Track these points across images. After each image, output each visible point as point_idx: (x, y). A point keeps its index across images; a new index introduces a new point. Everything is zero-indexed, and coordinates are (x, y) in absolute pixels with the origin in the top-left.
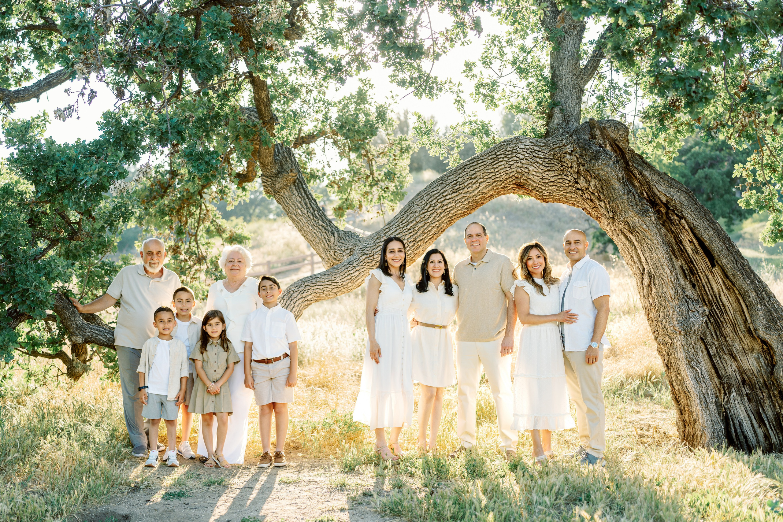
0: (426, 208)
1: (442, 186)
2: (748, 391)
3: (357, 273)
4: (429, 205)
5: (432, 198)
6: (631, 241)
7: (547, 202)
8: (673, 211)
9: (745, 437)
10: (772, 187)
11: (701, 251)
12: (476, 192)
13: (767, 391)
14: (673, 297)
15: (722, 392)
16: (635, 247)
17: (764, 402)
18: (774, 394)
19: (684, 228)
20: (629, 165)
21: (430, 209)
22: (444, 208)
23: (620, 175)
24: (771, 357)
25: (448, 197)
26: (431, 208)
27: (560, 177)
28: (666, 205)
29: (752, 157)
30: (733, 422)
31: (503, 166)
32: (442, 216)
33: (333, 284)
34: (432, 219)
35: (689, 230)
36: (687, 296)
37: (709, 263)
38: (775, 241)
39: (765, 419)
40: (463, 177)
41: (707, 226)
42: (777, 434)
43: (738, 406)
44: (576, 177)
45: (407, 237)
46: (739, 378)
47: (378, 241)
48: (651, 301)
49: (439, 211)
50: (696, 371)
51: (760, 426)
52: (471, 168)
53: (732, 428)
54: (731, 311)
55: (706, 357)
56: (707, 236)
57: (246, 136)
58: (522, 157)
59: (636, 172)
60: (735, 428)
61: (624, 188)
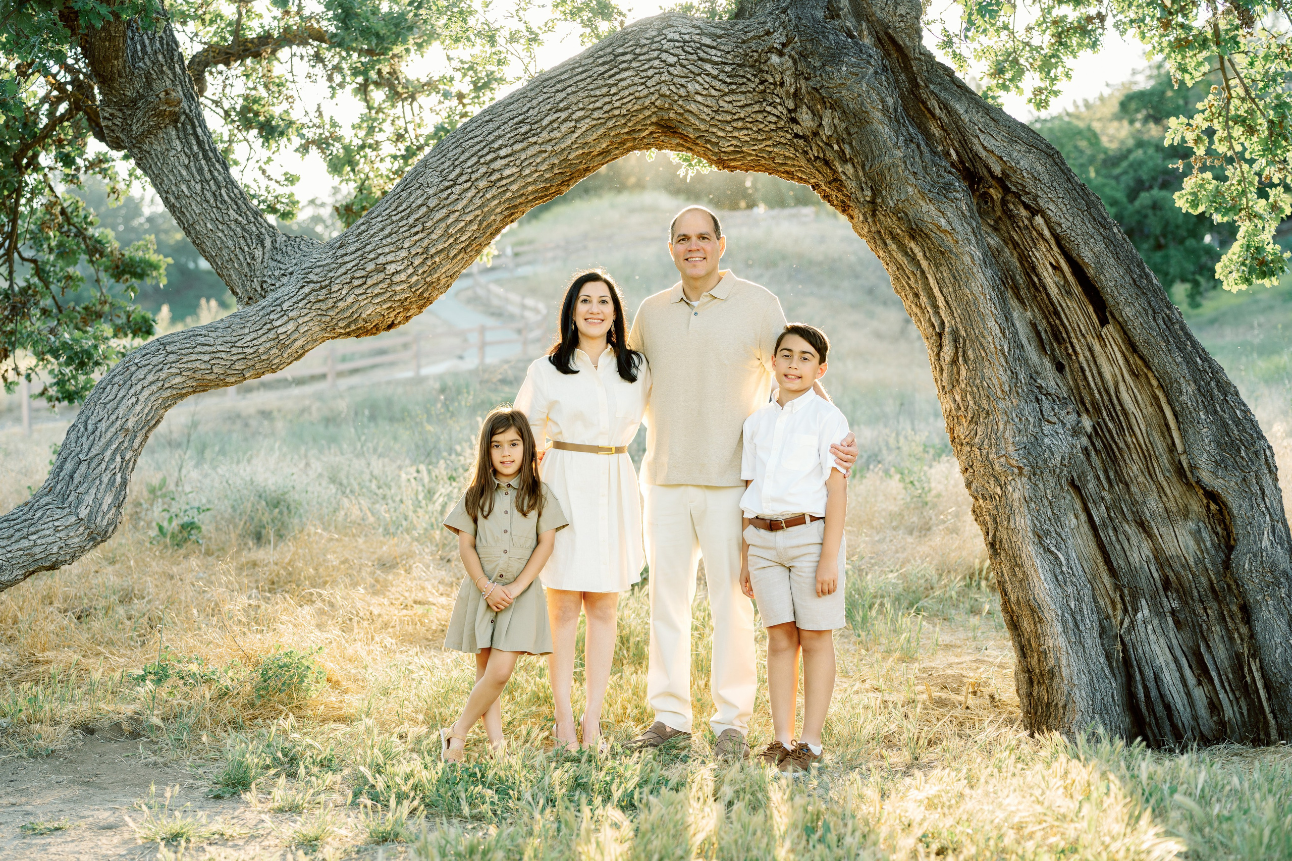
0: (452, 176)
1: (491, 126)
2: (1175, 604)
3: (291, 326)
4: (458, 170)
5: (467, 155)
6: (913, 259)
7: (732, 169)
8: (1018, 196)
9: (1168, 707)
10: (1246, 167)
11: (1077, 289)
12: (568, 142)
13: (1216, 606)
14: (1007, 388)
15: (1119, 606)
16: (923, 272)
17: (1209, 628)
18: (1230, 611)
19: (1041, 235)
20: (917, 86)
21: (461, 180)
22: (494, 178)
23: (890, 101)
24: (1226, 528)
25: (503, 153)
26: (464, 178)
27: (757, 108)
28: (1002, 182)
29: (1206, 101)
30: (1141, 673)
31: (629, 81)
32: (488, 196)
33: (234, 350)
34: (465, 202)
35: (1053, 242)
36: (1040, 387)
37: (1094, 317)
38: (1247, 281)
39: (1211, 667)
41: (1091, 230)
42: (1237, 699)
43: (1153, 637)
44: (791, 105)
45: (406, 245)
46: (1156, 575)
47: (341, 252)
48: (958, 398)
49: (482, 184)
50: (1057, 558)
51: (1200, 683)
52: (559, 87)
53: (1140, 686)
54: (1140, 425)
55: (1085, 528)
56: (1090, 255)
58: (672, 60)
59: (933, 103)
60: (1145, 687)
61: (897, 133)
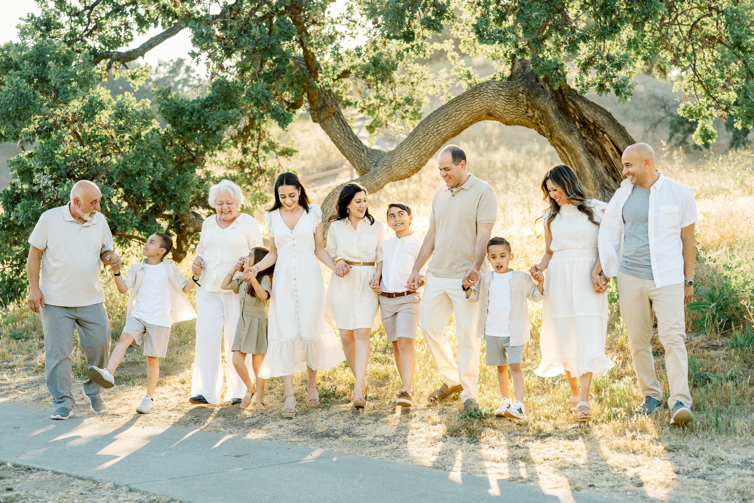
0: (427, 132)
1: (437, 116)
3: (380, 179)
4: (428, 130)
5: (430, 125)
6: (564, 151)
7: (510, 125)
8: (598, 128)
12: (461, 120)
14: (594, 188)
19: (606, 140)
20: (564, 98)
22: (439, 132)
23: (554, 107)
25: (441, 124)
26: (430, 132)
27: (516, 108)
28: (594, 124)
31: (478, 102)
32: (437, 137)
34: (430, 140)
35: (610, 142)
40: (451, 110)
44: (526, 108)
45: (414, 153)
47: (394, 156)
49: (435, 134)
52: (457, 104)
57: (299, 82)
58: (490, 95)
59: (570, 103)
61: (557, 116)
